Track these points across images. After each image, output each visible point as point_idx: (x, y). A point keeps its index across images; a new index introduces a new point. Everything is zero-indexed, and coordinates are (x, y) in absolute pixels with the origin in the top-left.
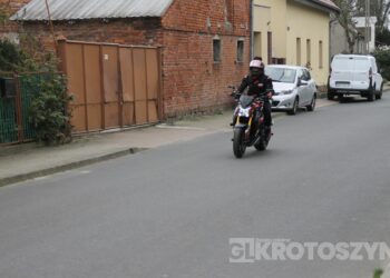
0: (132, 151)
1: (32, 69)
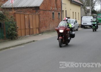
0: (34, 41)
1: (8, 20)
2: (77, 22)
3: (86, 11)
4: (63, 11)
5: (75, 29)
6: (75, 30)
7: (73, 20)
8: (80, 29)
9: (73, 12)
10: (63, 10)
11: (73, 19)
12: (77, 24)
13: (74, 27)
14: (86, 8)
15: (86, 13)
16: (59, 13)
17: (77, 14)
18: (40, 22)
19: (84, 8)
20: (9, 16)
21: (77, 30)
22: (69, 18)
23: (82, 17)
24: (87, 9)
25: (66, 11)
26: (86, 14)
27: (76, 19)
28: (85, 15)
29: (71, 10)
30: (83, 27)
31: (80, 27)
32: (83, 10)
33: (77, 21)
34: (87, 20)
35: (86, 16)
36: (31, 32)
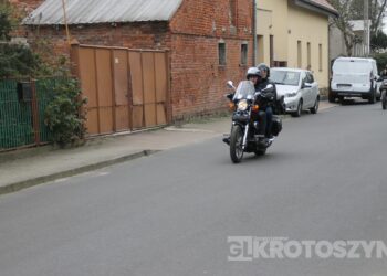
0: (146, 153)
1: (46, 73)
2: (312, 81)
3: (348, 38)
4: (260, 37)
5: (306, 106)
6: (307, 112)
7: (299, 70)
8: (324, 106)
9: (299, 42)
10: (258, 32)
11: (300, 67)
12: (315, 88)
13: (301, 99)
14: (350, 27)
15: (351, 45)
16: (244, 47)
17: (314, 48)
18: (169, 79)
19: (343, 26)
20: (51, 57)
21: (313, 111)
22: (283, 64)
23: (331, 62)
24: (354, 29)
25: (271, 37)
26: (349, 47)
27: (309, 68)
28: (346, 53)
29: (289, 32)
30: (338, 97)
31: (324, 99)
32: (337, 32)
33: (311, 76)
34: (352, 73)
35: (350, 55)
36: (137, 120)
